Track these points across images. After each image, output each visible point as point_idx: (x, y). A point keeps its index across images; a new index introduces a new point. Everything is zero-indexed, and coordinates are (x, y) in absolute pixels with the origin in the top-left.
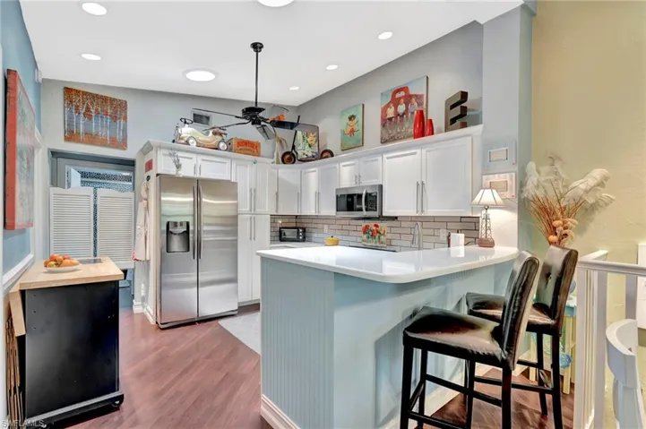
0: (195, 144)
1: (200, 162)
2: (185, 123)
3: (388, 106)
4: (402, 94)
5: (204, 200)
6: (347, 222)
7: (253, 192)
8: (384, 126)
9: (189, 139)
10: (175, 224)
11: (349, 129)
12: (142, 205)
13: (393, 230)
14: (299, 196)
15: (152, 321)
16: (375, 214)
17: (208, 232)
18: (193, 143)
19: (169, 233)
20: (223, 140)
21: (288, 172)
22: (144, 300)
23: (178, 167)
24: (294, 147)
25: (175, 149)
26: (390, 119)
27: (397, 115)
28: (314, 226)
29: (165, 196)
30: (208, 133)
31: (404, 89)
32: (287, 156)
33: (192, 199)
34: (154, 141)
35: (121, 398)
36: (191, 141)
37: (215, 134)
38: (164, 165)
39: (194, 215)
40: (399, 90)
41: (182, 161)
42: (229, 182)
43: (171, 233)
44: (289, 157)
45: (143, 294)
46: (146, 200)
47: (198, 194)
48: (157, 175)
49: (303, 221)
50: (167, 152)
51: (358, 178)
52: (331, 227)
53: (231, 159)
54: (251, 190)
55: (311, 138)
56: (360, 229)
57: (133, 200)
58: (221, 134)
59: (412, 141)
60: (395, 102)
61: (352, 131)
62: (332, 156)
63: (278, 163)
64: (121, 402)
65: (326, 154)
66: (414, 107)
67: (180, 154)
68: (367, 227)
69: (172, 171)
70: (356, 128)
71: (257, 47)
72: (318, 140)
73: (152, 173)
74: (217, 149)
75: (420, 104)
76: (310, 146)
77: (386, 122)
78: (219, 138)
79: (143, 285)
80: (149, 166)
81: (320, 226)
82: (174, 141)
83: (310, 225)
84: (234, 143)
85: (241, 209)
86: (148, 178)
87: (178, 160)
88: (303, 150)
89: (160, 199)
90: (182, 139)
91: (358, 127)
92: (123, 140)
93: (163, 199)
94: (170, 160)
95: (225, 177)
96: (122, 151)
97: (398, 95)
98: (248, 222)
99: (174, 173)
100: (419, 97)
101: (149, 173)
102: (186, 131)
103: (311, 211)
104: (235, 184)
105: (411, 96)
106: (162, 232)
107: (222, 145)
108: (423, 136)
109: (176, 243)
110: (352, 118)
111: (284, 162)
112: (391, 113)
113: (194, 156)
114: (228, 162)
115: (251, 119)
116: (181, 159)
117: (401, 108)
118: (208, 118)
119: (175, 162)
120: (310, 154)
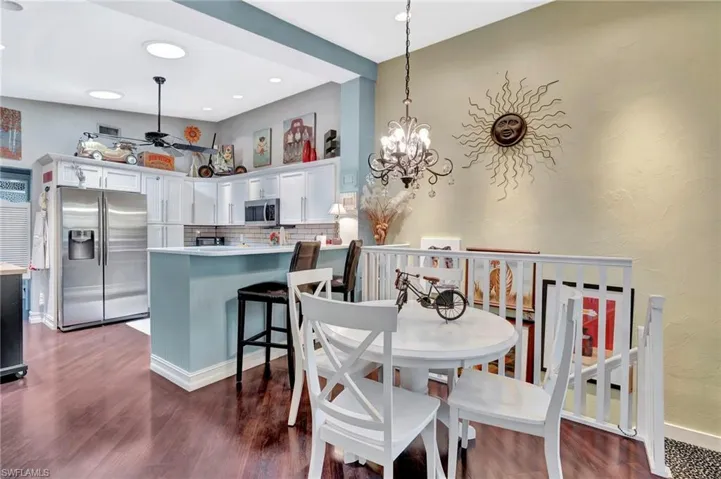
0: (100, 157)
1: (106, 175)
2: (89, 137)
3: (288, 133)
4: (298, 124)
5: (110, 210)
6: (259, 231)
7: (165, 205)
8: (285, 149)
9: (94, 152)
10: (79, 233)
11: (260, 149)
12: (40, 216)
13: (293, 236)
14: (216, 206)
15: (52, 326)
16: (273, 223)
17: (115, 243)
18: (98, 158)
19: (71, 242)
20: (132, 155)
21: (204, 185)
22: (43, 309)
23: (82, 179)
24: (210, 162)
25: (78, 163)
26: (290, 144)
27: (295, 141)
28: (232, 235)
29: (67, 206)
30: (115, 147)
31: (300, 120)
32: (204, 170)
33: (97, 210)
34: (53, 154)
35: (25, 369)
36: (95, 155)
37: (123, 148)
38: (65, 176)
39: (99, 228)
40: (296, 121)
41: (85, 173)
42: (139, 193)
43: (74, 241)
44: (206, 171)
45: (42, 302)
46: (45, 210)
47: (103, 205)
48: (58, 187)
49: (222, 231)
50: (69, 165)
51: (262, 192)
52: (247, 235)
53: (141, 172)
54: (163, 201)
55: (226, 155)
56: (269, 236)
57: (29, 209)
58: (130, 149)
59: (301, 164)
60: (294, 130)
61: (262, 151)
62: (246, 171)
63: (194, 176)
64: (25, 373)
65: (239, 170)
66: (306, 136)
67: (83, 167)
68: (274, 235)
69: (75, 182)
70: (265, 148)
71: (159, 80)
72: (233, 157)
73: (52, 185)
74: (125, 162)
75: (310, 135)
76: (226, 161)
77: (287, 145)
78: (128, 152)
79: (41, 294)
80: (48, 177)
81: (237, 235)
82: (76, 155)
83: (227, 235)
84: (144, 156)
85: (152, 219)
86: (47, 189)
87: (81, 173)
88: (219, 164)
89: (61, 210)
90: (86, 152)
91: (267, 148)
92: (16, 149)
93: (64, 209)
94: (72, 173)
95: (134, 188)
96: (15, 161)
97: (295, 125)
98: (160, 232)
99: (77, 185)
100: (309, 129)
101: (47, 184)
102: (90, 145)
103: (226, 222)
104: (145, 196)
105: (304, 127)
106: (63, 243)
107: (130, 159)
108: (309, 160)
109: (80, 252)
110: (262, 139)
111: (200, 175)
112: (290, 139)
113: (100, 169)
114: (138, 175)
115: (154, 142)
116: (84, 172)
117: (298, 136)
118: (116, 131)
119: (77, 174)
120: (226, 169)
